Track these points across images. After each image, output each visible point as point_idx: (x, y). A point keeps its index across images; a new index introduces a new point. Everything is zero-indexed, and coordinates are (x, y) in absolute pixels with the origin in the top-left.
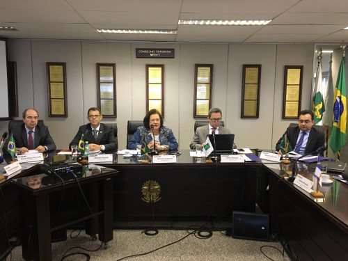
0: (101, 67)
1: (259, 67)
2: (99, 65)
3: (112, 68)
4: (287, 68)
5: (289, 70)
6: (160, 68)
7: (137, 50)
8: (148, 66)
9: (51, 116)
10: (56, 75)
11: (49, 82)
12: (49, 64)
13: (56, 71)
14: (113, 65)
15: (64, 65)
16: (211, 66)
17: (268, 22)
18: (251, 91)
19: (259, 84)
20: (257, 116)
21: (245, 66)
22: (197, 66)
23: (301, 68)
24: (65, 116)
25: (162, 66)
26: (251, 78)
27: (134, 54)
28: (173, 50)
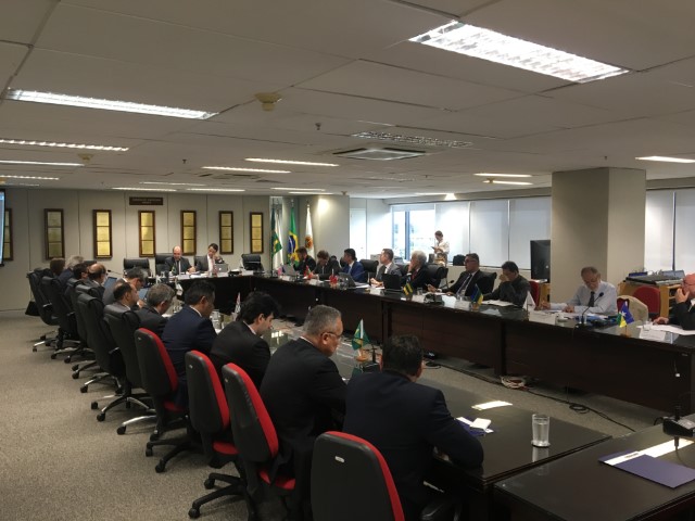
0: (98, 213)
1: (232, 213)
3: (108, 214)
4: (251, 214)
6: (151, 214)
7: (131, 199)
8: (140, 212)
10: (54, 221)
11: (46, 227)
12: (46, 211)
13: (54, 218)
14: (110, 212)
15: (62, 212)
16: (195, 212)
18: (227, 232)
19: (232, 226)
20: (232, 252)
21: (221, 213)
22: (183, 212)
23: (261, 214)
25: (153, 212)
26: (226, 222)
27: (128, 201)
28: (162, 198)
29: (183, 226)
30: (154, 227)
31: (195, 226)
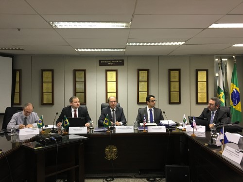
0: (77, 72)
1: (179, 70)
2: (75, 71)
3: (84, 72)
4: (197, 71)
5: (199, 72)
6: (115, 72)
7: (100, 61)
8: (107, 71)
9: (43, 104)
10: (47, 78)
11: (42, 82)
12: (43, 71)
13: (47, 75)
14: (84, 71)
15: (52, 71)
16: (148, 70)
17: (183, 43)
18: (175, 86)
19: (180, 81)
20: (179, 103)
21: (170, 70)
22: (139, 70)
23: (207, 71)
24: (52, 104)
25: (116, 71)
26: (175, 77)
27: (98, 63)
28: (123, 61)
29: (138, 81)
30: (117, 82)
31: (148, 81)
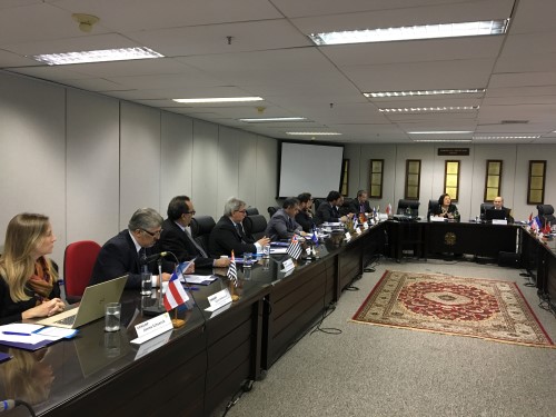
0: (410, 163)
1: (545, 162)
2: (408, 161)
3: (418, 163)
6: (457, 163)
7: (439, 150)
8: (447, 161)
9: (371, 197)
11: (371, 173)
12: (372, 161)
14: (420, 161)
15: (382, 161)
16: (501, 162)
19: (544, 176)
21: (531, 162)
22: (489, 162)
24: (381, 197)
25: (459, 162)
26: (537, 171)
27: (437, 152)
28: (468, 149)
29: (487, 175)
30: (458, 175)
31: (500, 175)
